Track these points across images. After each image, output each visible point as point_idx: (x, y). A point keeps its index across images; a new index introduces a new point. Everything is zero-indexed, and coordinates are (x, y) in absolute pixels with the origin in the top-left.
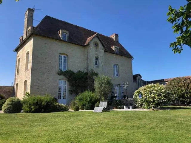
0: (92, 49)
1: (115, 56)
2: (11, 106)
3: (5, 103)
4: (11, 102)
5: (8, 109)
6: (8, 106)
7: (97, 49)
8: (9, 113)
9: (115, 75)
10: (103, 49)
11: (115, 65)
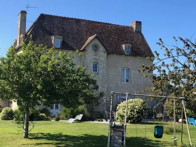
0: (89, 54)
1: (124, 58)
2: (6, 114)
3: (2, 112)
4: (6, 111)
5: (4, 117)
6: (4, 115)
7: (97, 53)
8: (5, 120)
9: (124, 82)
10: (104, 52)
11: (125, 69)
